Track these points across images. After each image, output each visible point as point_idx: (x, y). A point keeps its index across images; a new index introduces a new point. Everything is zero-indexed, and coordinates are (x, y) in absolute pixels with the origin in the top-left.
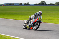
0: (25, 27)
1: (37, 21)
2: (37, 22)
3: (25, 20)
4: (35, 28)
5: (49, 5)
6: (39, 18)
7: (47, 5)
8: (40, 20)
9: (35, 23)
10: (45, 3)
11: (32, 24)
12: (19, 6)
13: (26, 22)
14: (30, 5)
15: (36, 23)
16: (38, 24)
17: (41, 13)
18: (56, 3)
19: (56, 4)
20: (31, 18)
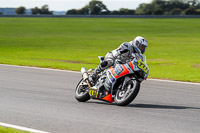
0: (82, 94)
1: (131, 72)
2: (130, 76)
3: (83, 70)
4: (122, 96)
5: (115, 13)
6: (136, 63)
7: (108, 13)
8: (141, 67)
9: (123, 78)
10: (105, 7)
11: (111, 84)
12: (13, 16)
13: (85, 76)
14: (51, 13)
15: (127, 79)
16: (135, 83)
17: (144, 43)
18: (141, 6)
19: (141, 11)
20: (106, 63)
